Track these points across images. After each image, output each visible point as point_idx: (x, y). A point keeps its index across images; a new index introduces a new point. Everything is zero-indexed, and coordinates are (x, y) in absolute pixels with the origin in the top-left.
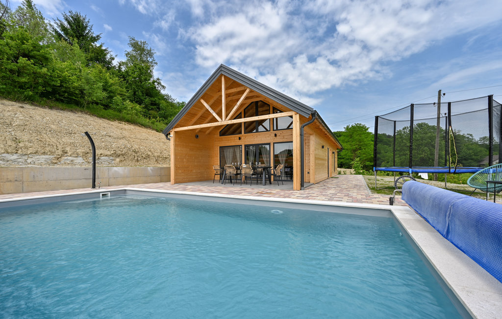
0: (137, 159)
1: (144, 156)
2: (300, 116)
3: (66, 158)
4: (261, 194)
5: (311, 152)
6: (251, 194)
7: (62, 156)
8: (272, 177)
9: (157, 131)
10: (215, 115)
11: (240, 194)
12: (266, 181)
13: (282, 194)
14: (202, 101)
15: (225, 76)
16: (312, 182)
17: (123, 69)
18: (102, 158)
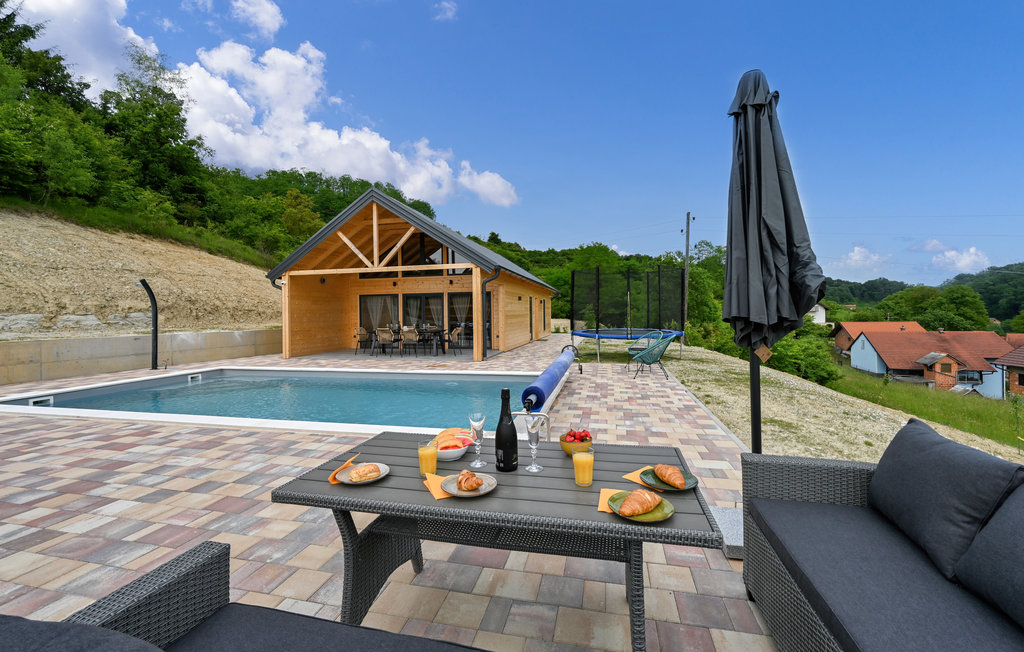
0: (197, 316)
1: (209, 309)
2: (482, 271)
3: (65, 317)
4: (434, 367)
5: (501, 309)
6: (421, 368)
7: (58, 313)
8: (447, 344)
9: (210, 253)
10: (361, 256)
11: (406, 368)
12: (437, 348)
13: (459, 366)
14: (340, 234)
15: (378, 205)
16: (501, 349)
17: (113, 110)
18: (133, 315)
